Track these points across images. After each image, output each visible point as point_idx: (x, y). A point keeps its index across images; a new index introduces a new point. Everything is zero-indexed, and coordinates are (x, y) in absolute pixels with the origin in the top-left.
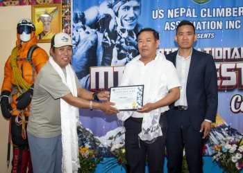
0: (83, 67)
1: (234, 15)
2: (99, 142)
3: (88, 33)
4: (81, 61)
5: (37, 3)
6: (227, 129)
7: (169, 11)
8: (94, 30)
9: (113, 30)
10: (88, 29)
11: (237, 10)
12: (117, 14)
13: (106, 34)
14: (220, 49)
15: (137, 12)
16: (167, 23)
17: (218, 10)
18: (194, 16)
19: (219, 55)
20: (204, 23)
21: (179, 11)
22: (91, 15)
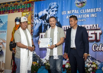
0: (37, 33)
1: (94, 11)
2: (42, 61)
3: (39, 21)
4: (37, 31)
5: (24, 11)
6: (90, 57)
7: (68, 11)
8: (41, 20)
9: (48, 19)
10: (39, 19)
11: (96, 9)
12: (49, 14)
13: (45, 21)
14: (88, 25)
15: (56, 13)
16: (67, 16)
17: (87, 10)
18: (78, 13)
19: (88, 28)
20: (82, 15)
21: (72, 11)
22: (40, 14)
